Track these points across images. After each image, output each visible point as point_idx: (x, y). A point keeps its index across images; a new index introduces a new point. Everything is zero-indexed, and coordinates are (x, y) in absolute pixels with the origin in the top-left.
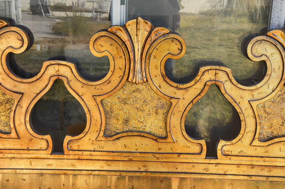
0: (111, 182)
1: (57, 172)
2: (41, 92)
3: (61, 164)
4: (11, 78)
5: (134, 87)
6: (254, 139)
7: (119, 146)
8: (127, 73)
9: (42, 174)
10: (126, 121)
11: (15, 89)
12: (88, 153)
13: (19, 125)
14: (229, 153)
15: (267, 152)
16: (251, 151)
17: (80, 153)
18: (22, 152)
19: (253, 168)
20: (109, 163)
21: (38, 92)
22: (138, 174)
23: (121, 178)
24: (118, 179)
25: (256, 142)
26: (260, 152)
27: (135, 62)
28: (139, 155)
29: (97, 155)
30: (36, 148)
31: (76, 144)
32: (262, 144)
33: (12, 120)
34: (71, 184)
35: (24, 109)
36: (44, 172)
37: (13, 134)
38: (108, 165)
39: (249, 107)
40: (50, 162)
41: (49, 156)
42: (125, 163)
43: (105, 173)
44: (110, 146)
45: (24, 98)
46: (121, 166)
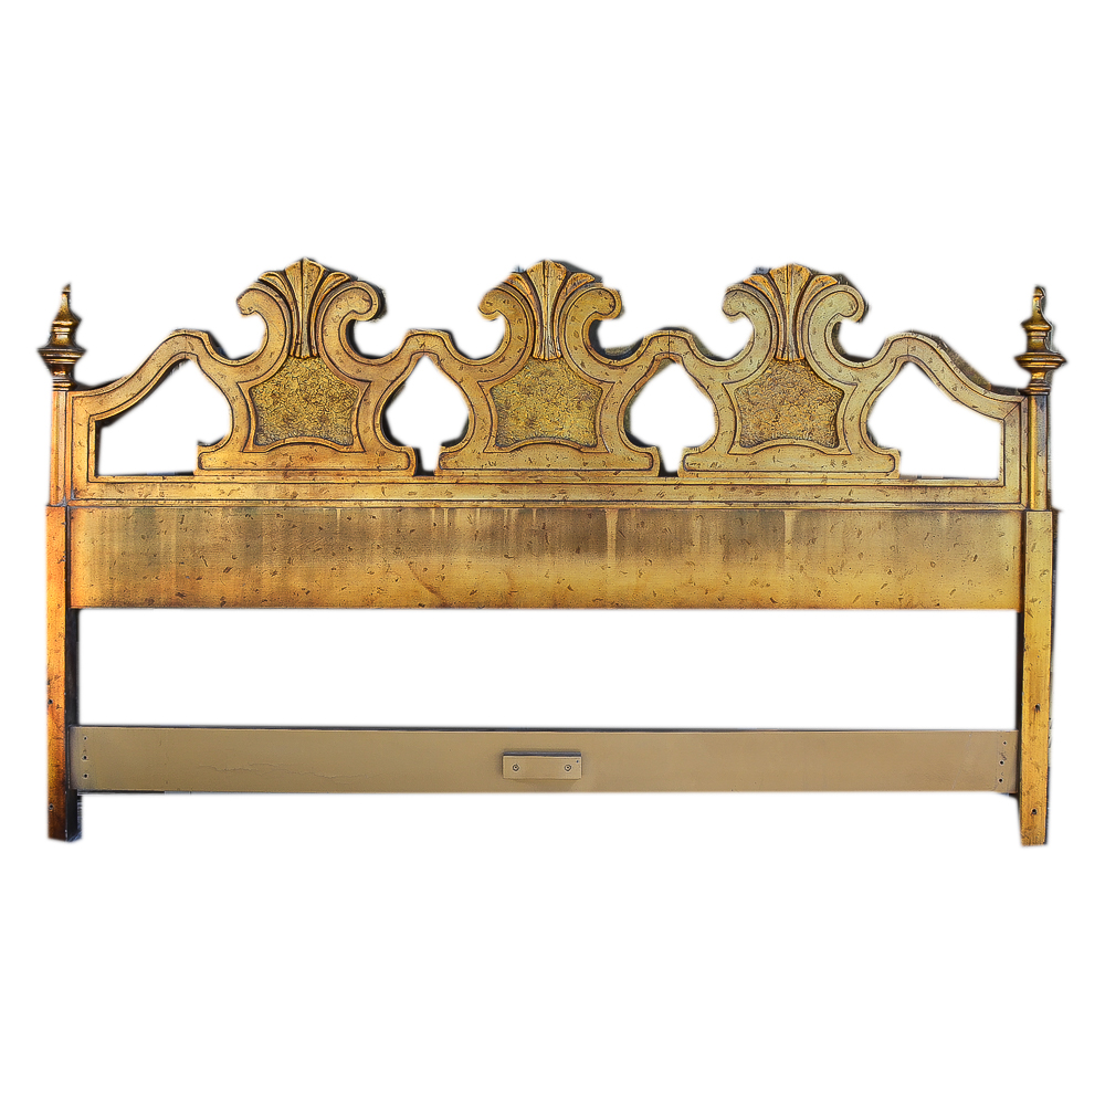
0: (509, 520)
1: (424, 505)
2: (397, 378)
3: (429, 492)
4: (353, 358)
5: (542, 368)
6: (733, 443)
7: (521, 460)
8: (530, 345)
9: (401, 509)
10: (531, 422)
11: (358, 376)
12: (473, 473)
13: (365, 432)
14: (696, 467)
15: (754, 463)
16: (729, 463)
17: (460, 473)
18: (369, 473)
19: (733, 489)
20: (506, 488)
21: (393, 378)
22: (552, 505)
23: (524, 512)
24: (520, 513)
25: (737, 449)
26: (744, 463)
27: (542, 326)
28: (552, 473)
29: (486, 477)
30: (390, 467)
31: (453, 460)
32: (746, 451)
33: (354, 423)
34: (446, 522)
35: (372, 407)
36: (404, 504)
37: (357, 446)
38: (503, 491)
39: (724, 393)
40: (414, 488)
41: (411, 480)
42: (530, 488)
43: (500, 505)
44: (507, 461)
45: (372, 388)
46: (525, 494)
